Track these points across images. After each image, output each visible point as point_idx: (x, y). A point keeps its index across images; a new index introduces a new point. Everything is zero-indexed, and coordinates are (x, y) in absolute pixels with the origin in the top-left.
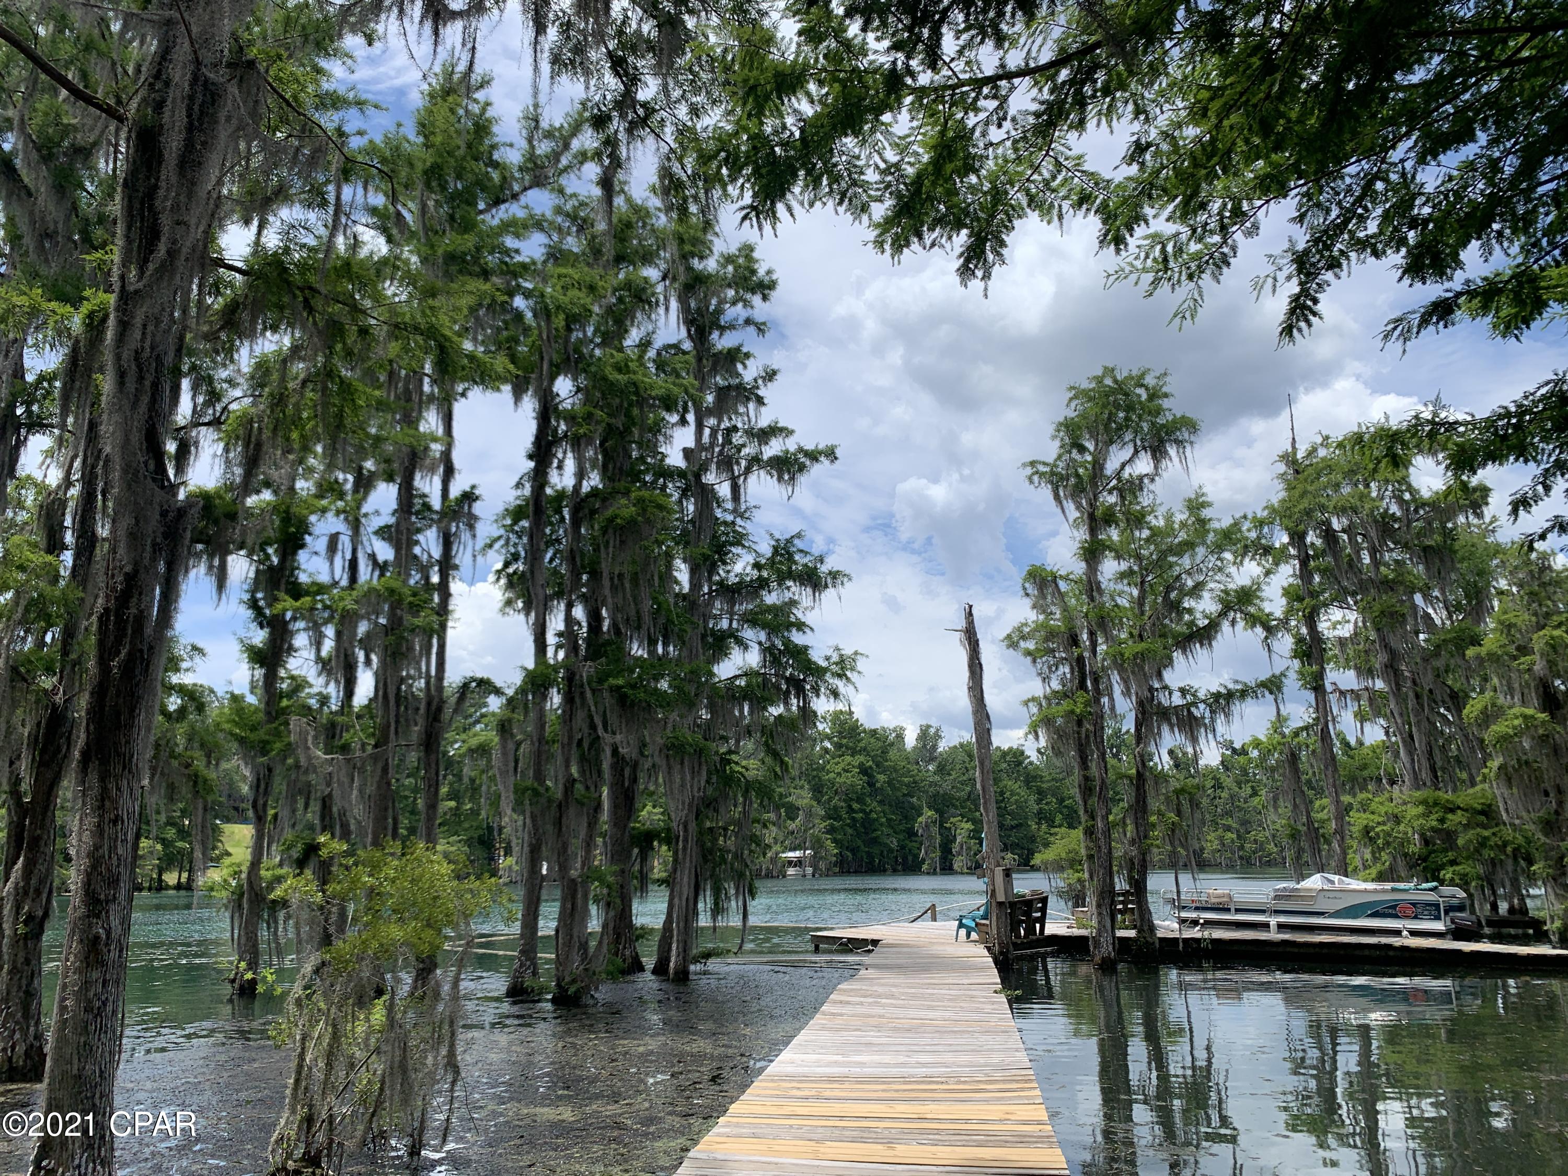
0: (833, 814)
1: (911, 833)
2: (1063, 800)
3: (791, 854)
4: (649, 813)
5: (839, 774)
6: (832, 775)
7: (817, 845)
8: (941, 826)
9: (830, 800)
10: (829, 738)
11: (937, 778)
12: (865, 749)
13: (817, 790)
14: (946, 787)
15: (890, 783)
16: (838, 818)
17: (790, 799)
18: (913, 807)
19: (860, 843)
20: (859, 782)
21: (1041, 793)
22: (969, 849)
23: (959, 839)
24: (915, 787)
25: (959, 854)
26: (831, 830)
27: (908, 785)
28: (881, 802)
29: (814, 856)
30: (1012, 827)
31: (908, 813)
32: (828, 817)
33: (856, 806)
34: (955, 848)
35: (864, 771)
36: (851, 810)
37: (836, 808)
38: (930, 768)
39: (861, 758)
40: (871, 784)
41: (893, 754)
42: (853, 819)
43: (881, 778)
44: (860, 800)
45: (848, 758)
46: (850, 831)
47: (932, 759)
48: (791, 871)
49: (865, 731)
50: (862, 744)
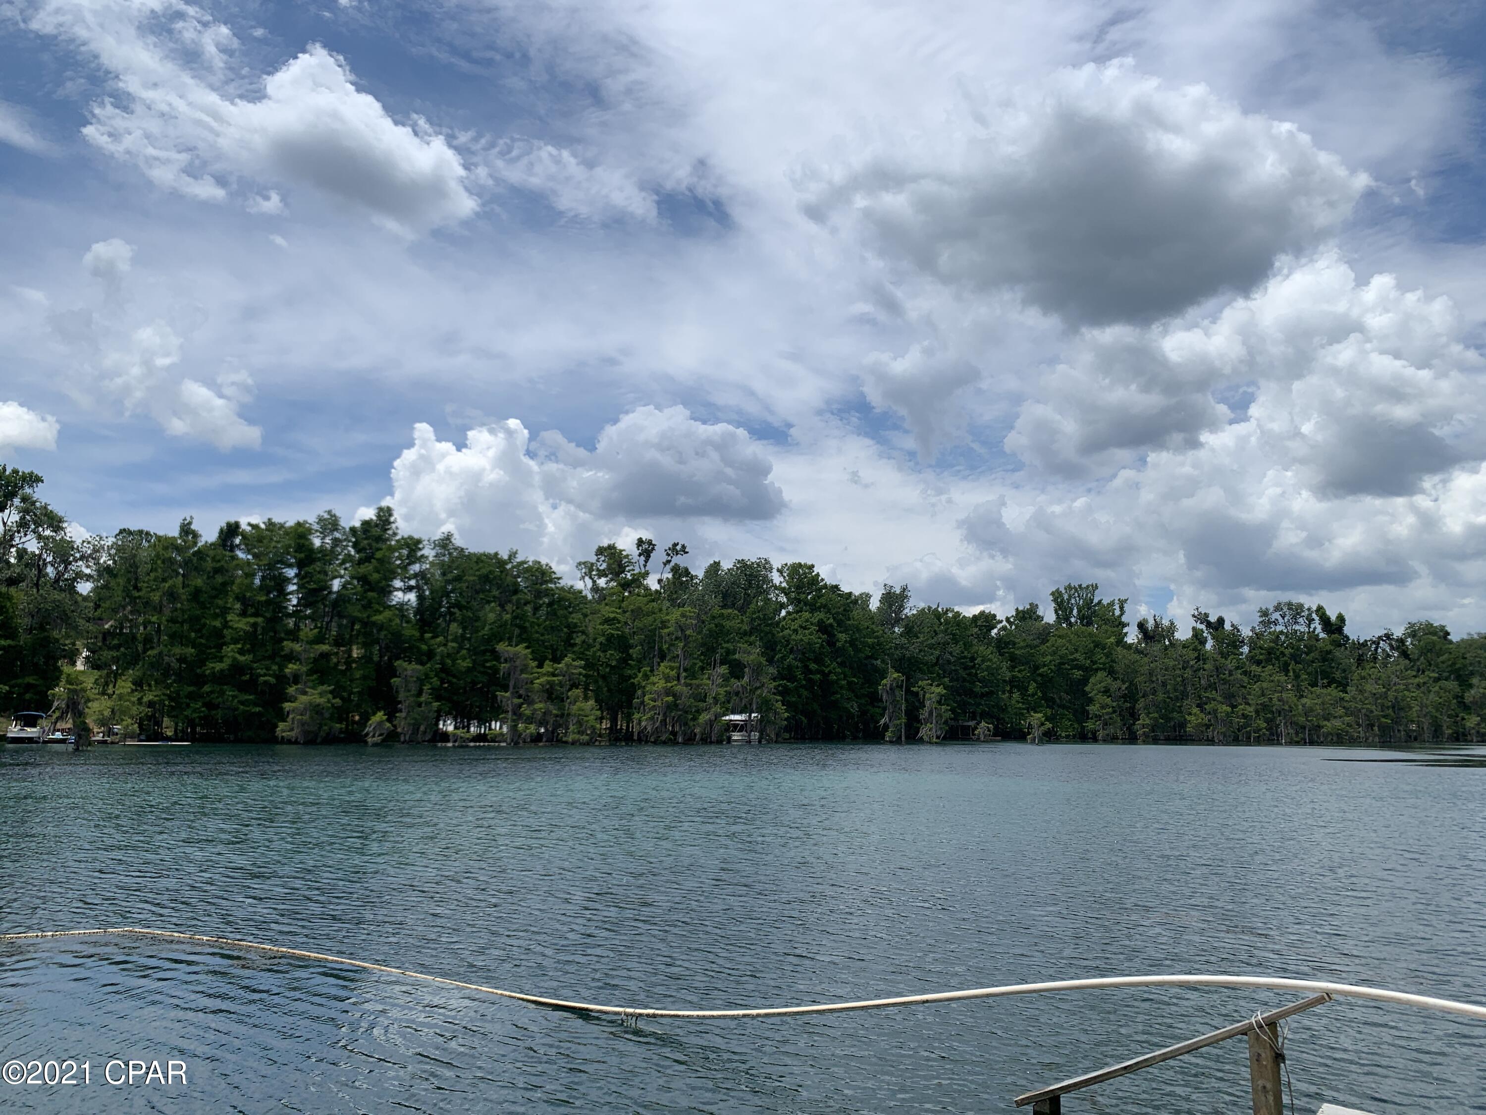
0: (786, 674)
1: (875, 698)
2: (1037, 668)
3: (733, 717)
4: (567, 665)
5: (795, 631)
6: (786, 632)
7: (765, 707)
8: (908, 691)
9: (783, 658)
10: (783, 590)
11: (904, 640)
12: (824, 606)
13: (770, 648)
14: (913, 650)
15: (852, 643)
16: (791, 678)
17: (737, 656)
18: (876, 669)
19: (816, 706)
20: (818, 640)
21: (1013, 658)
22: (940, 716)
23: (927, 703)
24: (878, 649)
25: (927, 721)
26: (784, 692)
27: (872, 647)
28: (841, 664)
29: (761, 721)
30: (983, 695)
31: (873, 676)
32: (780, 676)
33: (813, 666)
34: (924, 714)
35: (823, 628)
36: (807, 671)
37: (790, 667)
38: (896, 629)
39: (820, 615)
40: (831, 643)
41: (856, 613)
42: (810, 680)
43: (842, 637)
44: (818, 660)
45: (806, 615)
46: (805, 693)
47: (898, 620)
48: (736, 736)
49: (825, 586)
50: (822, 600)
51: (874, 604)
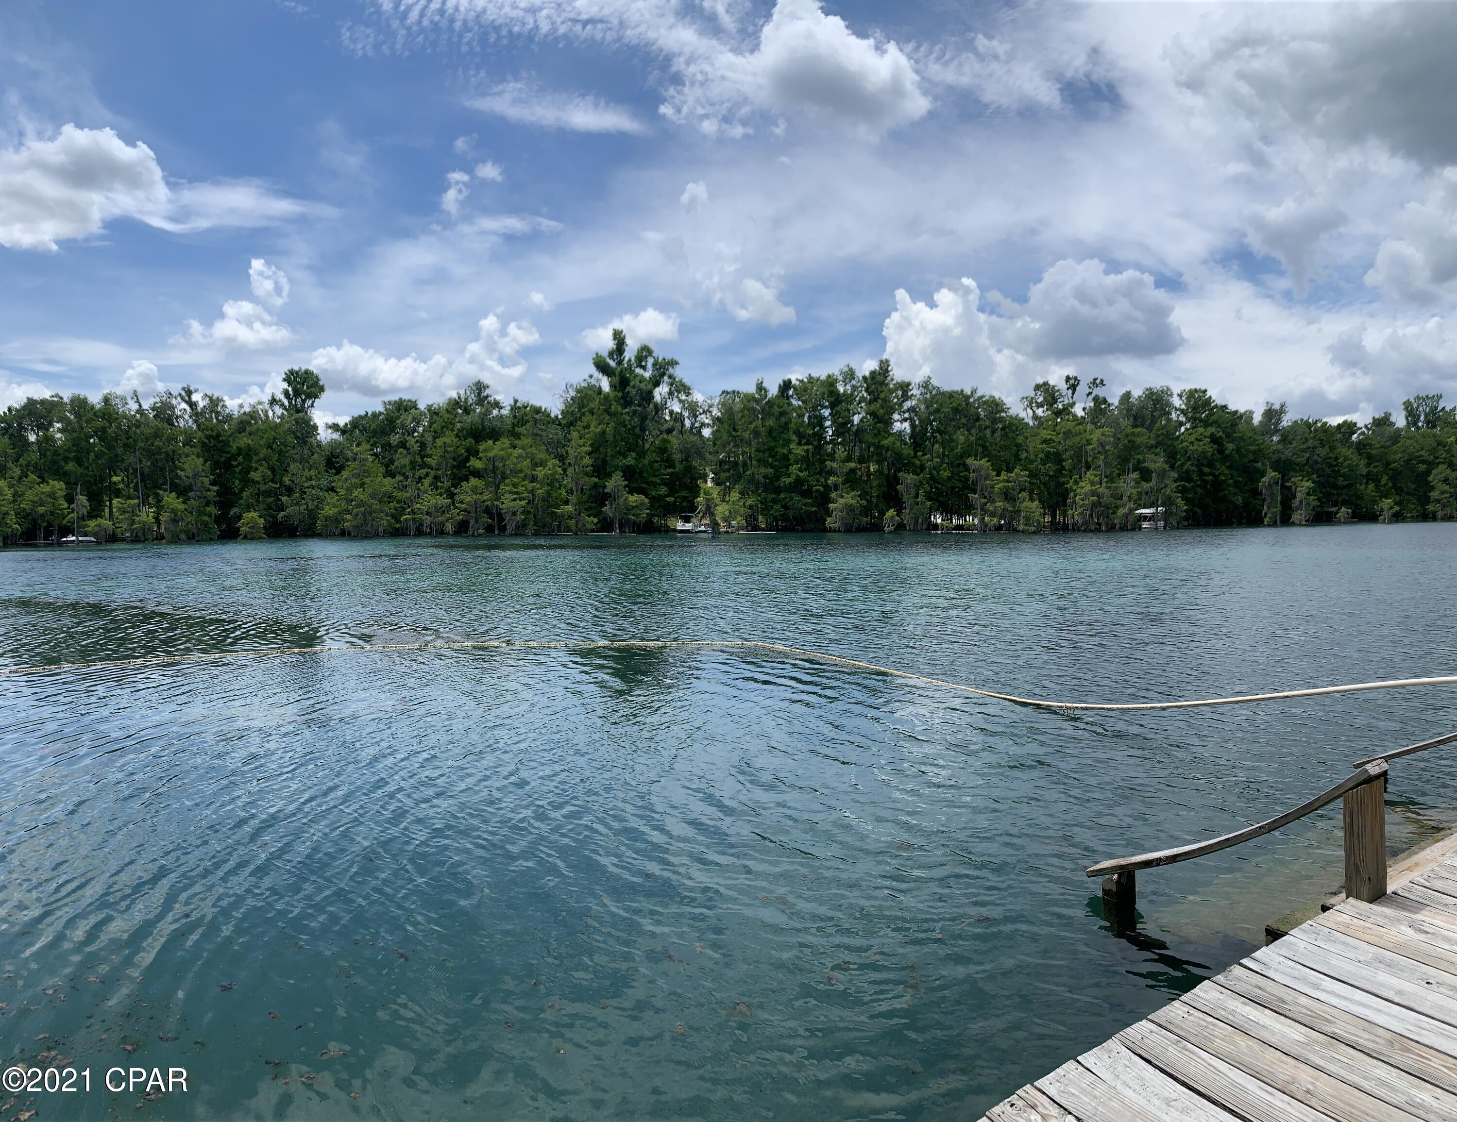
0: (1186, 477)
1: (1256, 493)
2: (1388, 464)
3: (1143, 511)
4: (1017, 475)
5: (1192, 443)
6: (1185, 444)
7: (1168, 502)
8: (1283, 486)
9: (1183, 465)
10: (1182, 411)
11: (1280, 446)
12: (1216, 422)
13: (1172, 457)
14: (1288, 453)
15: (1238, 450)
16: (1189, 480)
17: (1146, 465)
18: (1257, 470)
19: (1208, 500)
20: (1210, 449)
21: (1370, 458)
22: (1308, 504)
23: (1299, 495)
24: (1259, 454)
25: (1298, 509)
26: (1183, 491)
27: (1254, 452)
28: (1230, 467)
29: (1166, 512)
30: (1344, 487)
31: (1253, 475)
32: (1180, 479)
33: (1206, 470)
34: (1296, 503)
35: (1214, 440)
36: (1201, 473)
37: (1187, 471)
38: (1275, 438)
39: (1211, 430)
40: (1221, 451)
41: (1241, 426)
42: (1204, 481)
43: (1230, 446)
44: (1210, 465)
45: (1201, 430)
46: (1199, 490)
47: (1276, 431)
48: (1145, 525)
49: (1216, 406)
50: (1214, 418)
51: (1257, 419)
